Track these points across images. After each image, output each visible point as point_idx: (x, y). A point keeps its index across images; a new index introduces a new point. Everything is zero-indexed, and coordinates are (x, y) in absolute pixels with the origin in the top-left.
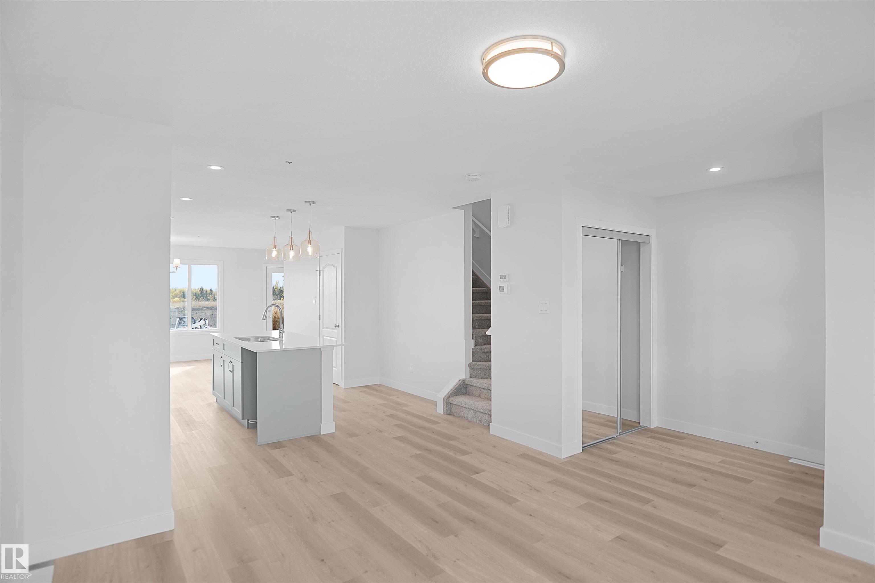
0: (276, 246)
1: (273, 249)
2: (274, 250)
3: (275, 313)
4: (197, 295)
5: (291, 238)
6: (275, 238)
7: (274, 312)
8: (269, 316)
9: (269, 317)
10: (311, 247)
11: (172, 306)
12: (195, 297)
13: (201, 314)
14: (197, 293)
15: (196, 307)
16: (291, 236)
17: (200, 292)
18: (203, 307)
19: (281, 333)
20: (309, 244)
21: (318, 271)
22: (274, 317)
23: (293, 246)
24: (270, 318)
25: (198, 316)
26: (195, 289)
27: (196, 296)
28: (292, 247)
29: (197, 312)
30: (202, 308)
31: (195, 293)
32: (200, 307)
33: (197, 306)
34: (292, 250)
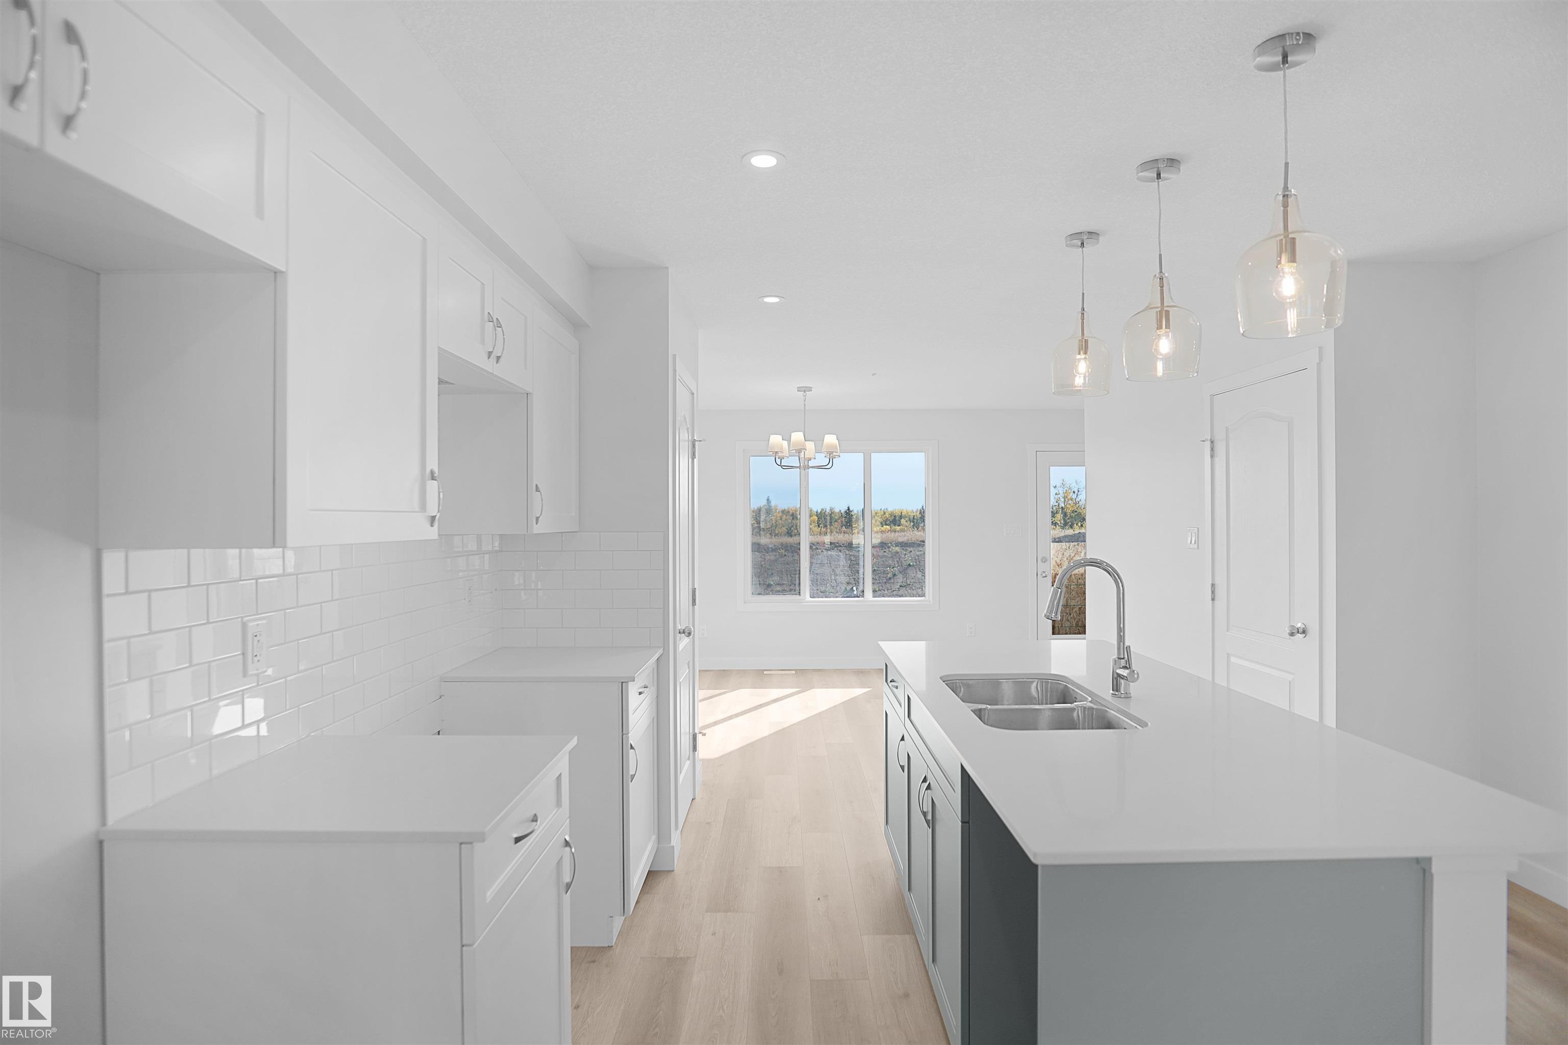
0: (1086, 341)
1: (1078, 357)
2: (1079, 360)
3: (1058, 566)
4: (915, 521)
5: (1161, 279)
6: (1083, 314)
7: (1054, 563)
8: (1044, 572)
9: (1044, 575)
10: (1292, 274)
11: (875, 538)
12: (912, 524)
13: (918, 553)
14: (915, 517)
15: (910, 542)
16: (1161, 272)
17: (920, 516)
18: (921, 541)
19: (1122, 677)
20: (1284, 259)
21: (1208, 444)
22: (1054, 575)
23: (1167, 312)
24: (1046, 576)
25: (913, 557)
26: (913, 510)
27: (913, 522)
28: (1164, 318)
29: (911, 549)
30: (919, 543)
31: (912, 517)
32: (917, 541)
33: (913, 539)
34: (1164, 330)
